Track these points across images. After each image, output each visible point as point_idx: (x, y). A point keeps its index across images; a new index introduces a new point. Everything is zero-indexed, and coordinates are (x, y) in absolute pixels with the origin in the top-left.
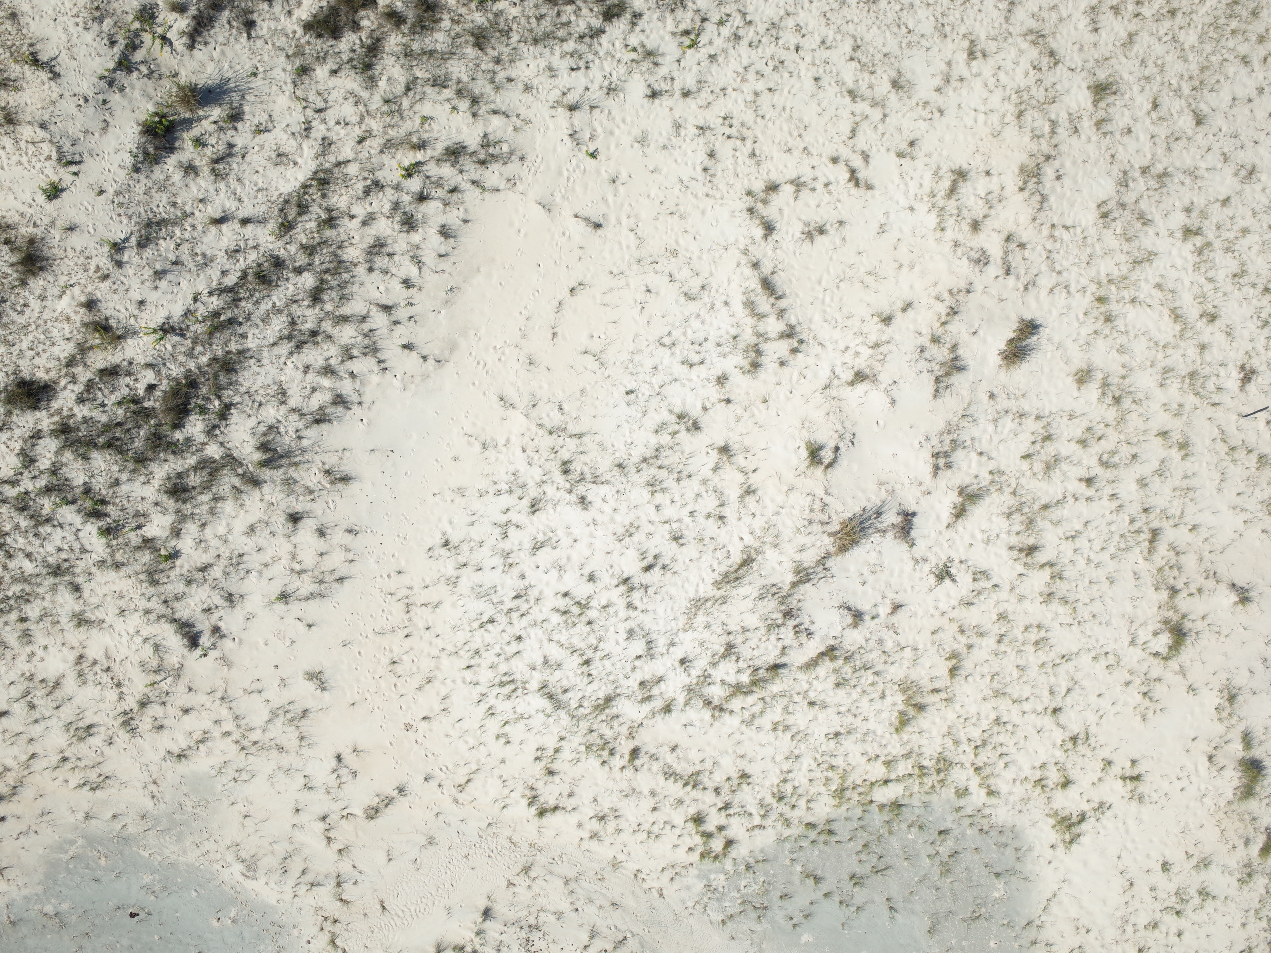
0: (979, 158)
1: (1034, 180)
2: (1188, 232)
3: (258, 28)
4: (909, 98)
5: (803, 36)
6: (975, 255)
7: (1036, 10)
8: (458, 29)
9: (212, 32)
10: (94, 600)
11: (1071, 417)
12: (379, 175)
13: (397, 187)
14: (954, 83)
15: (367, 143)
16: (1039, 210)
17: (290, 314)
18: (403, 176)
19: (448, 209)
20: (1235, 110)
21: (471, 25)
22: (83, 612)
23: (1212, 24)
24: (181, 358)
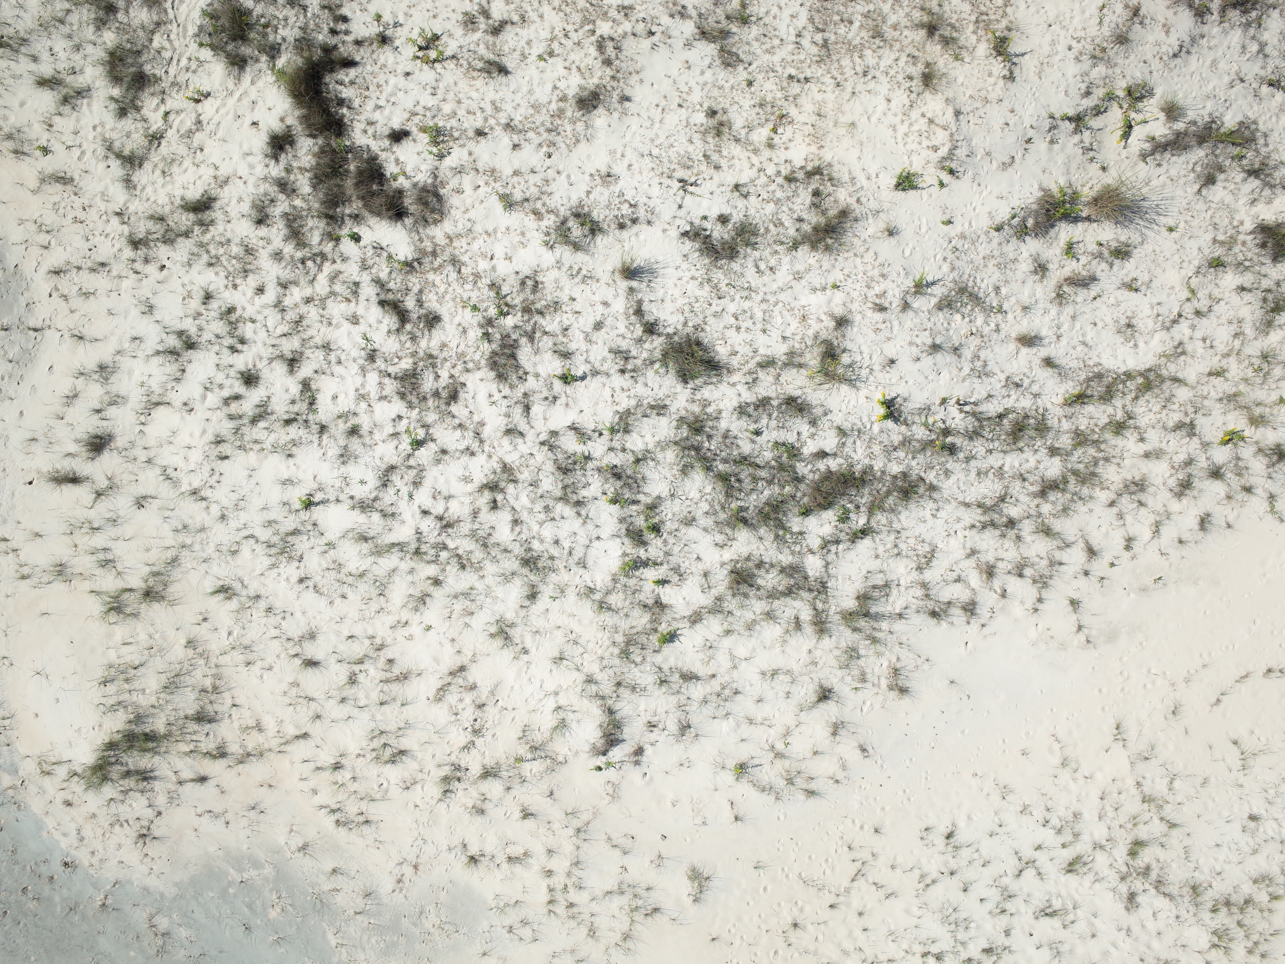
3: (1212, 190)
9: (1174, 159)
10: (537, 622)
12: (1199, 420)
13: (1205, 445)
15: (1215, 381)
17: (1007, 487)
18: (1219, 438)
19: (1225, 502)
22: (512, 625)
24: (876, 449)
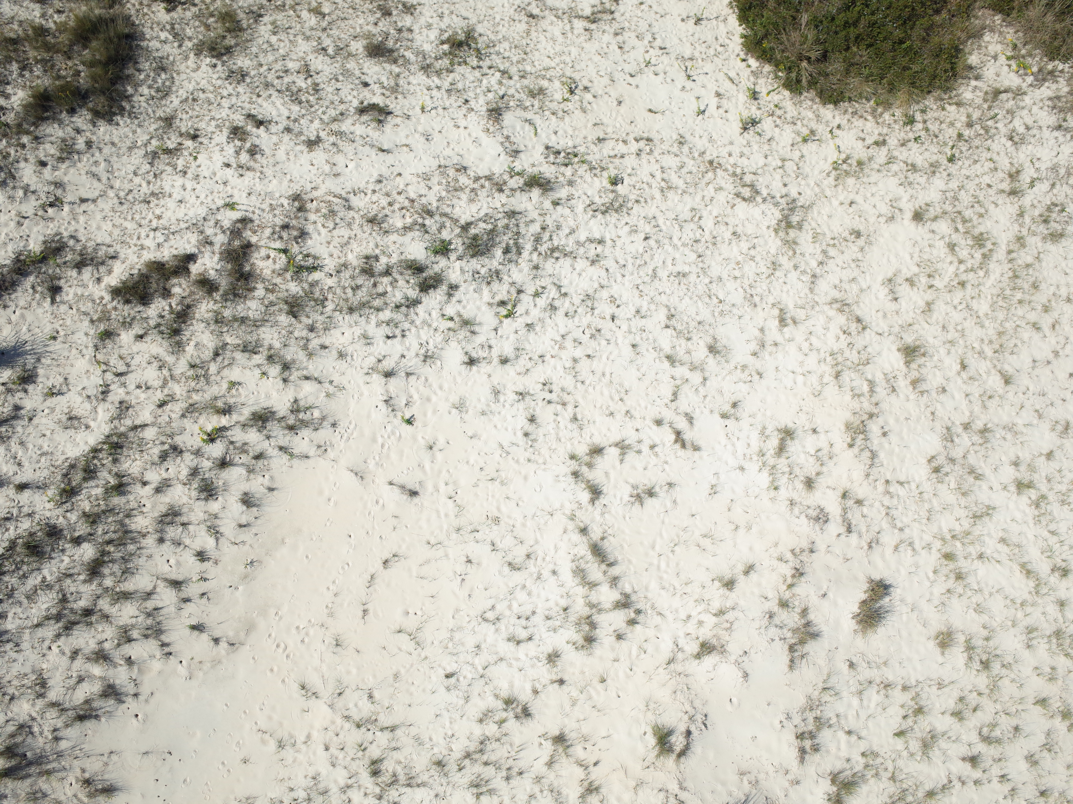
0: (803, 416)
1: (861, 436)
2: (1021, 486)
3: (63, 294)
4: (727, 362)
5: (618, 306)
6: (814, 514)
7: (837, 282)
8: (272, 297)
9: (13, 296)
11: (940, 686)
12: (179, 440)
13: (198, 453)
14: (769, 348)
15: (168, 407)
16: (871, 466)
17: (61, 590)
18: (204, 440)
19: (252, 476)
20: (1037, 371)
21: (286, 294)
23: (999, 295)
